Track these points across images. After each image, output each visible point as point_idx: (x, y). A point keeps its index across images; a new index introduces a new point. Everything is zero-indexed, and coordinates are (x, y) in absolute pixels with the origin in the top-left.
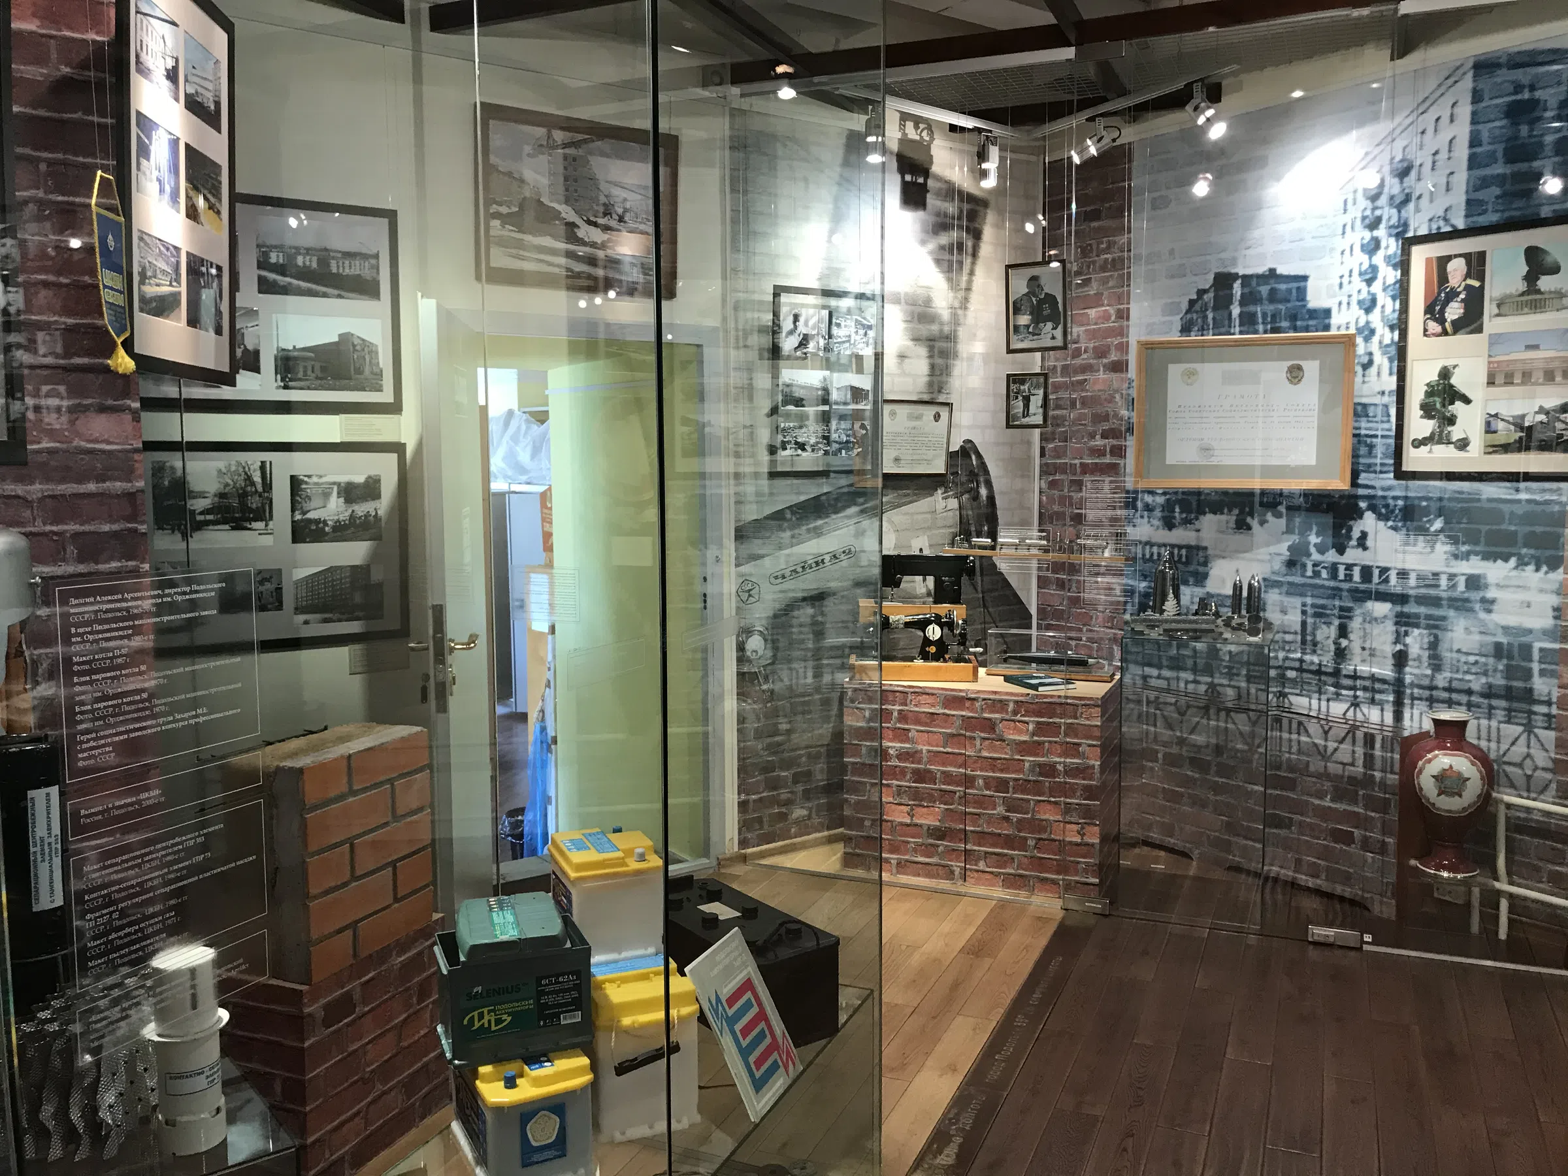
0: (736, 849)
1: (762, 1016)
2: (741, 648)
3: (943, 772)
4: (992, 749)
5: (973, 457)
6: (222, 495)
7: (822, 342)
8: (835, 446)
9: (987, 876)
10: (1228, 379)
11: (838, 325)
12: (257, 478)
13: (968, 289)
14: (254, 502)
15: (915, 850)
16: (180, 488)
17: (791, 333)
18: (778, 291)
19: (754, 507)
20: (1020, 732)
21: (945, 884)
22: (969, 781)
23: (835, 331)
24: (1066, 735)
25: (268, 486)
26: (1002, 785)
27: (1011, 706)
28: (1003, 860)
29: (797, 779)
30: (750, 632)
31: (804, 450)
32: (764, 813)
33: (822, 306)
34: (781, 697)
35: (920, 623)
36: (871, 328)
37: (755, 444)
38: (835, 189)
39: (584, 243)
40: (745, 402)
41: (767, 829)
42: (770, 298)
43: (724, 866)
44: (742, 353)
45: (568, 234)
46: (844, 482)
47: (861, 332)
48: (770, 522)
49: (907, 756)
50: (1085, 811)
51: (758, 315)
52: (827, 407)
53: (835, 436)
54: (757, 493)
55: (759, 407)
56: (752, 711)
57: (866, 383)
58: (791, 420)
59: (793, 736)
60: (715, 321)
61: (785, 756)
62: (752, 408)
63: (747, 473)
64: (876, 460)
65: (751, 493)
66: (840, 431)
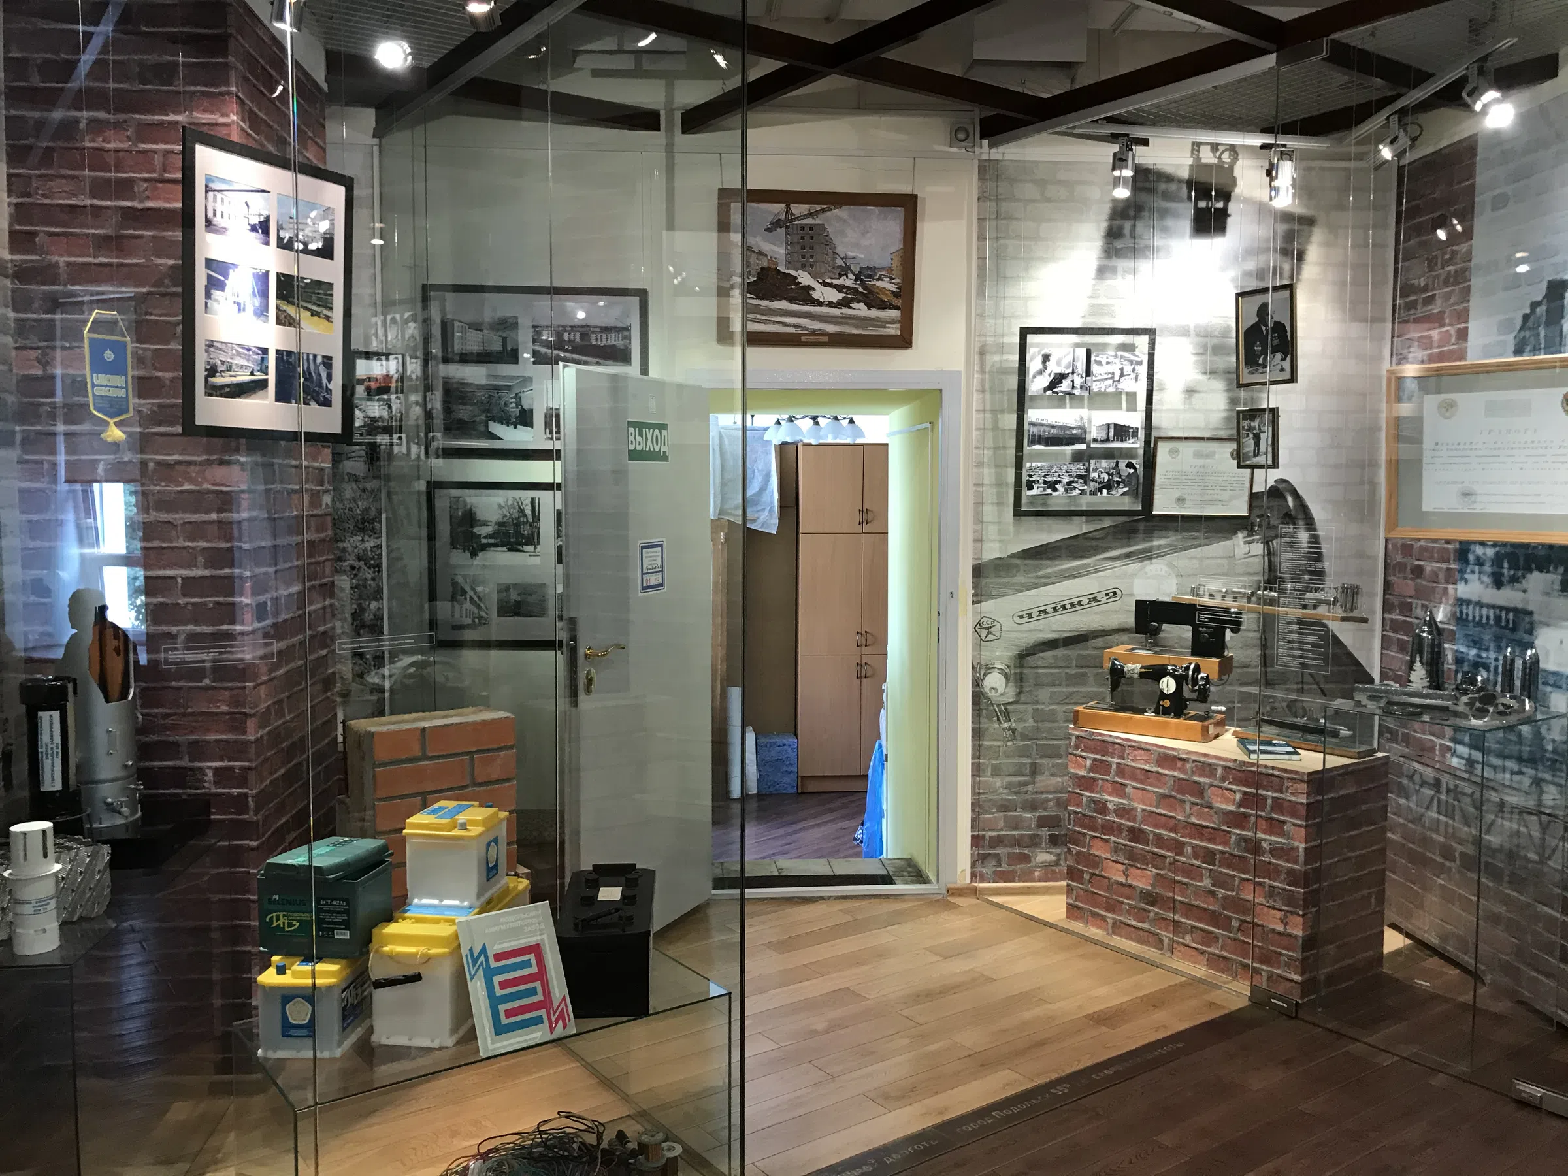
0: (968, 880)
1: (541, 975)
2: (977, 683)
3: (1155, 834)
4: (1200, 815)
5: (1290, 500)
6: (501, 524)
7: (1078, 381)
8: (1093, 485)
9: (1195, 953)
10: (1493, 409)
11: (1099, 363)
12: (528, 511)
14: (526, 529)
15: (1129, 912)
16: (469, 518)
17: (1040, 372)
18: (1025, 332)
19: (997, 545)
20: (1227, 800)
21: (1151, 953)
22: (1179, 847)
23: (1094, 368)
24: (1272, 810)
25: (536, 516)
26: (1209, 856)
27: (1220, 771)
28: (1210, 938)
29: (1042, 822)
30: (989, 669)
31: (1055, 490)
32: (1003, 851)
33: (1078, 345)
34: (1025, 737)
35: (1155, 673)
36: (1140, 363)
37: (999, 484)
38: (1104, 225)
39: (819, 303)
40: (990, 443)
41: (1004, 867)
42: (1017, 340)
43: (952, 895)
44: (988, 395)
45: (804, 295)
46: (1107, 522)
47: (1128, 369)
48: (1018, 562)
49: (1122, 812)
50: (1290, 900)
51: (1005, 357)
52: (1083, 447)
53: (1094, 475)
54: (1000, 532)
55: (1004, 448)
56: (990, 747)
57: (1135, 420)
58: (1039, 459)
59: (1039, 778)
60: (959, 365)
61: (1029, 797)
62: (996, 448)
63: (989, 512)
64: (1148, 502)
65: (992, 531)
66: (1100, 469)
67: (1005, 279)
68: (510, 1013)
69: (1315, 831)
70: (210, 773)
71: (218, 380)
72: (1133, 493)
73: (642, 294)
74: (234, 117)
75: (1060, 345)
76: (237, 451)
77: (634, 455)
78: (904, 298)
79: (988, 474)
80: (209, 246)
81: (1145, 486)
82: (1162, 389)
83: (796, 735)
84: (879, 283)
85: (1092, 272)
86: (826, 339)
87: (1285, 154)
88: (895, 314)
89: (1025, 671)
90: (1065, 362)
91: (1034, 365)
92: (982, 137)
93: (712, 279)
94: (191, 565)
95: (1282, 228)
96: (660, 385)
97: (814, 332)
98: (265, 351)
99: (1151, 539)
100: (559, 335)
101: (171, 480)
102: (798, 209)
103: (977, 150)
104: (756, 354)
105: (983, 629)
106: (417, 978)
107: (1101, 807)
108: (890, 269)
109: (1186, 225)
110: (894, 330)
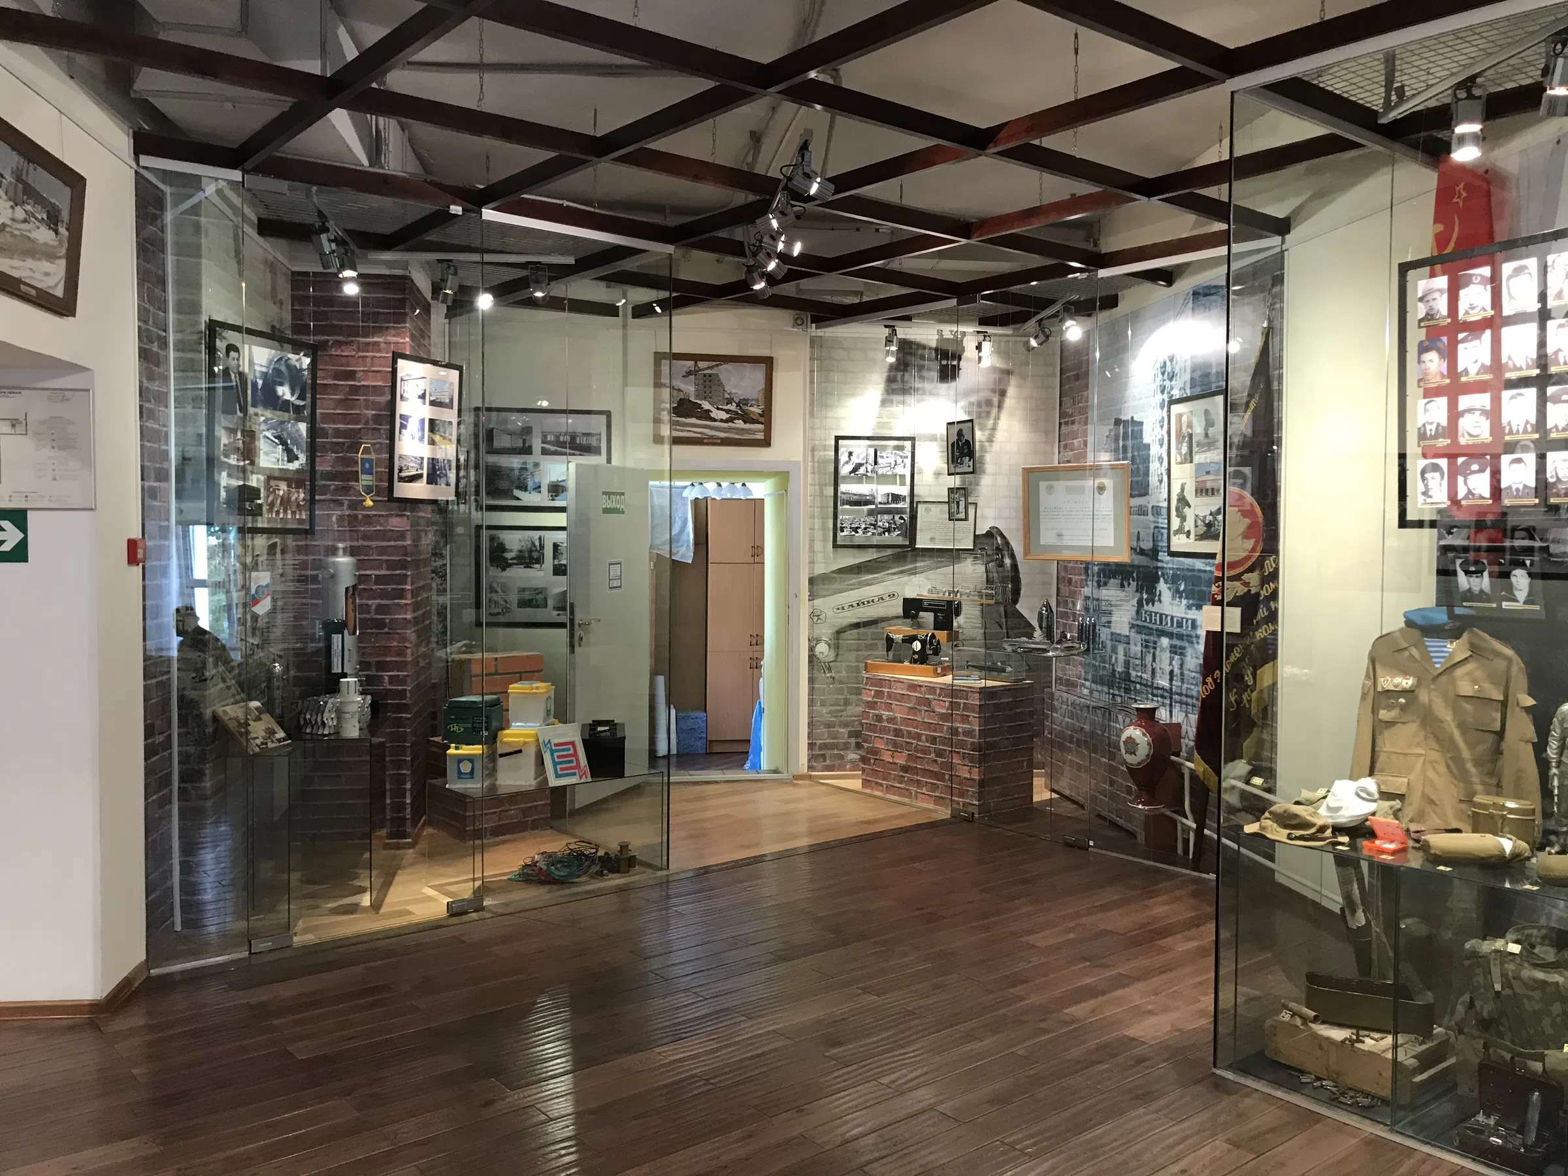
0: (806, 770)
1: (575, 755)
2: (811, 649)
3: (908, 731)
4: (930, 717)
5: (999, 538)
6: (521, 551)
7: (870, 468)
8: (880, 530)
9: (927, 797)
10: (1069, 490)
11: (882, 457)
12: (537, 543)
13: (994, 429)
14: (535, 555)
15: (895, 780)
16: (501, 548)
17: (847, 463)
18: (838, 438)
19: (823, 565)
20: (942, 707)
21: (907, 800)
22: (918, 737)
23: (879, 460)
24: (963, 710)
25: (542, 547)
26: (933, 740)
27: (938, 691)
28: (934, 787)
29: (851, 734)
30: (818, 641)
31: (857, 532)
32: (828, 753)
34: (841, 682)
35: (910, 640)
36: (907, 457)
37: (824, 528)
38: (885, 375)
39: (715, 420)
40: (818, 503)
41: (828, 762)
42: (833, 442)
43: (796, 779)
44: (817, 476)
45: (706, 415)
46: (889, 552)
47: (899, 461)
48: (834, 575)
49: (891, 720)
50: (972, 759)
51: (827, 453)
52: (873, 507)
53: (880, 524)
54: (825, 557)
55: (827, 507)
56: (819, 688)
57: (904, 491)
58: (847, 514)
59: (849, 708)
60: (800, 458)
61: (843, 719)
62: (822, 507)
63: (818, 545)
64: (913, 540)
65: (819, 557)
66: (884, 520)
67: (826, 406)
68: (562, 769)
69: (985, 720)
70: (387, 678)
71: (403, 474)
72: (904, 535)
73: (608, 414)
74: (408, 339)
76: (405, 510)
77: (606, 511)
78: (766, 417)
79: (817, 523)
80: (402, 408)
81: (911, 530)
82: (921, 472)
83: (705, 711)
84: (751, 409)
85: (878, 403)
86: (719, 441)
87: (985, 335)
88: (761, 427)
89: (840, 642)
90: (861, 457)
91: (843, 458)
92: (812, 322)
93: (650, 415)
94: (380, 568)
95: (997, 376)
96: (622, 470)
97: (712, 437)
98: (422, 458)
99: (916, 561)
100: (557, 437)
101: (369, 524)
102: (702, 364)
103: (809, 329)
104: (678, 449)
105: (814, 616)
106: (520, 751)
107: (879, 718)
108: (757, 400)
109: (935, 375)
110: (760, 436)
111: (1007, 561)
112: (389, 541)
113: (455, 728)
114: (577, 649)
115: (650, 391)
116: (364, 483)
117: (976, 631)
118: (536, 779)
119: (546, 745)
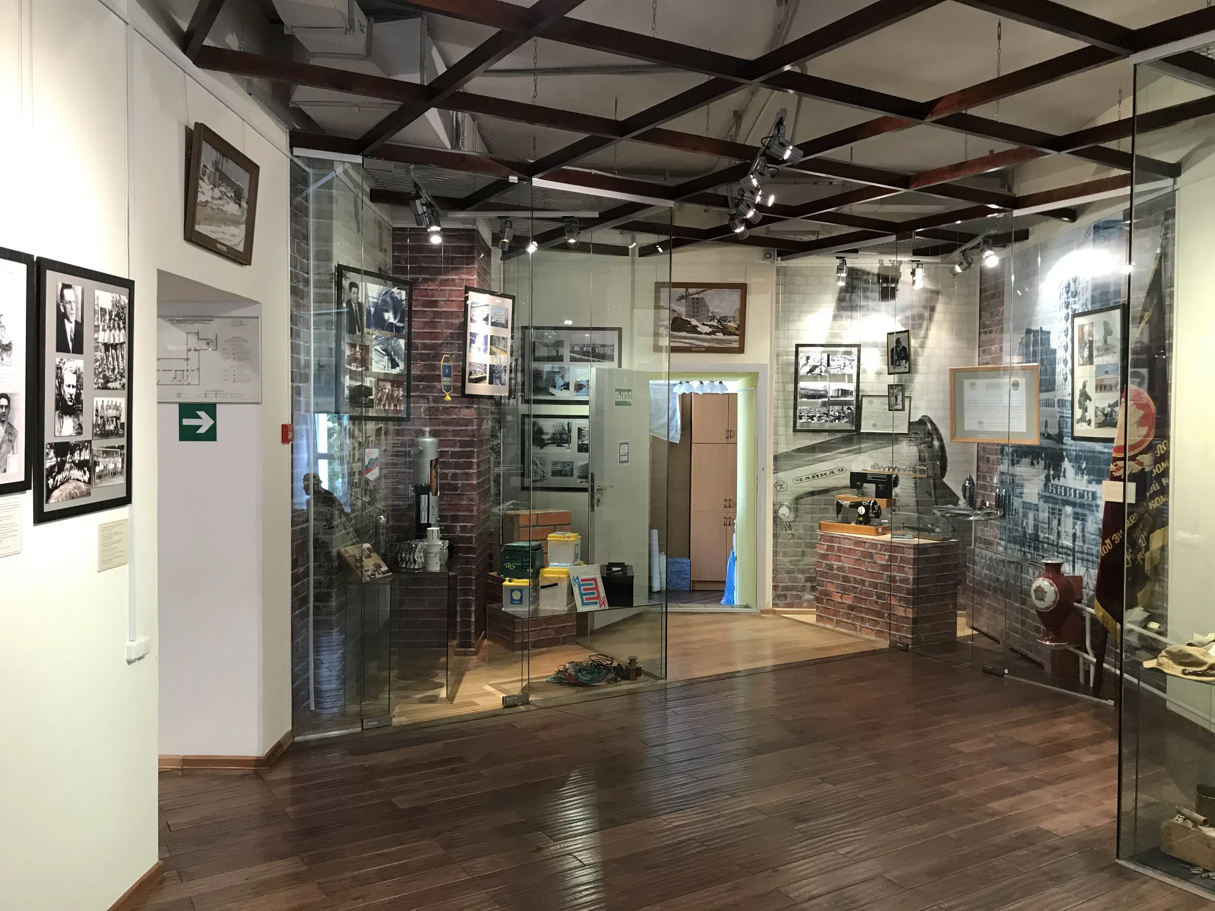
0: (771, 606)
1: (596, 588)
2: (775, 512)
3: (854, 578)
4: (872, 568)
5: (929, 425)
6: (554, 434)
7: (823, 369)
8: (831, 418)
9: (869, 630)
10: (989, 387)
11: (833, 360)
12: (566, 428)
13: (926, 337)
14: (565, 437)
15: (843, 616)
16: (539, 432)
17: (805, 365)
18: (798, 346)
19: (785, 446)
20: (883, 560)
21: (853, 633)
22: (863, 582)
23: (831, 363)
24: (900, 562)
25: (570, 431)
26: (875, 586)
27: (879, 547)
28: (876, 623)
29: (809, 579)
30: (781, 505)
31: (813, 420)
32: (788, 593)
33: (824, 352)
34: (799, 538)
35: (856, 505)
36: (853, 360)
37: (786, 416)
38: (837, 295)
39: (701, 333)
40: (781, 397)
41: (789, 601)
42: (794, 349)
43: (763, 613)
44: (780, 376)
45: (694, 330)
46: (839, 435)
47: (847, 363)
48: (794, 453)
49: (840, 569)
50: (907, 601)
51: (789, 357)
52: (826, 399)
53: (832, 413)
54: (787, 440)
55: (788, 400)
56: (782, 542)
57: (851, 387)
58: (805, 406)
59: (805, 558)
60: (766, 361)
61: (801, 567)
62: (784, 400)
63: (781, 430)
64: (858, 426)
65: (782, 439)
66: (835, 410)
67: (788, 321)
68: (587, 599)
69: (917, 571)
70: (458, 528)
71: (472, 377)
72: (851, 422)
73: (620, 330)
74: (476, 277)
75: (815, 352)
76: (473, 403)
77: (618, 404)
78: (741, 331)
79: (781, 412)
80: (472, 328)
81: (857, 418)
82: (865, 372)
83: (689, 558)
84: (729, 324)
85: (831, 318)
86: (704, 349)
87: (919, 264)
88: (737, 338)
89: (799, 506)
90: (817, 360)
91: (802, 361)
92: (778, 256)
93: (651, 329)
94: (454, 446)
95: (929, 295)
96: (630, 373)
97: (698, 346)
98: (486, 365)
99: (860, 443)
100: (582, 348)
101: (448, 414)
102: (691, 291)
103: (776, 262)
104: (674, 356)
105: (778, 486)
106: (556, 584)
107: (830, 567)
108: (734, 317)
109: (877, 295)
110: (736, 345)
111: (936, 443)
112: (461, 426)
113: (509, 566)
114: (596, 508)
115: (651, 312)
116: (445, 383)
117: (910, 499)
118: (568, 605)
119: (575, 581)
